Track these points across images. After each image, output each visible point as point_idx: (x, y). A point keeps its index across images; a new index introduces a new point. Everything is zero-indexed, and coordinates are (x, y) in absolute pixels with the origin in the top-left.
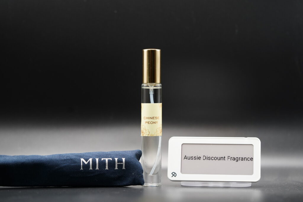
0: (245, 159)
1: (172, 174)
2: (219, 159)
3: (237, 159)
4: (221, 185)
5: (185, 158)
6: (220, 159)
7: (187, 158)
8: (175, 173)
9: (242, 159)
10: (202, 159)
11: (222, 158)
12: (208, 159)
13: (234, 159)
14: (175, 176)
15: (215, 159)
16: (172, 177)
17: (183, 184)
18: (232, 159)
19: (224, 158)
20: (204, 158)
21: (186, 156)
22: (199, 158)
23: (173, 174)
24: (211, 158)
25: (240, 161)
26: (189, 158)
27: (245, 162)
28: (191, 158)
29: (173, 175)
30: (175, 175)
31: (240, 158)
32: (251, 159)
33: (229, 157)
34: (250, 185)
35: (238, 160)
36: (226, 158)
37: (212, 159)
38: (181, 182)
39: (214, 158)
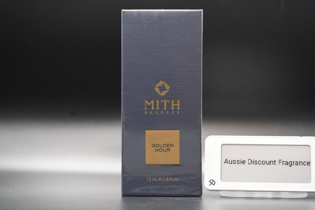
0: (301, 163)
1: (210, 181)
2: (268, 163)
3: (290, 163)
4: (270, 195)
5: (225, 162)
6: (270, 163)
7: (228, 162)
8: (214, 181)
9: (297, 163)
10: (247, 163)
11: (272, 162)
12: (254, 163)
13: (287, 163)
14: (214, 185)
15: (264, 163)
16: (210, 185)
17: (222, 194)
18: (284, 163)
19: (274, 162)
20: (250, 162)
21: (226, 159)
22: (244, 162)
23: (212, 181)
24: (258, 162)
25: (294, 166)
26: (231, 162)
27: (300, 167)
28: (233, 162)
29: (212, 183)
30: (214, 183)
31: (294, 162)
32: (308, 163)
33: (280, 161)
34: (305, 195)
35: (291, 165)
36: (277, 162)
37: (260, 164)
38: (220, 192)
39: (261, 163)
